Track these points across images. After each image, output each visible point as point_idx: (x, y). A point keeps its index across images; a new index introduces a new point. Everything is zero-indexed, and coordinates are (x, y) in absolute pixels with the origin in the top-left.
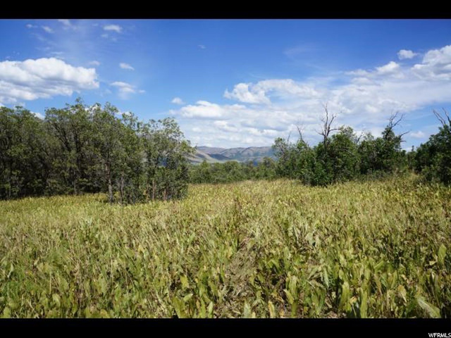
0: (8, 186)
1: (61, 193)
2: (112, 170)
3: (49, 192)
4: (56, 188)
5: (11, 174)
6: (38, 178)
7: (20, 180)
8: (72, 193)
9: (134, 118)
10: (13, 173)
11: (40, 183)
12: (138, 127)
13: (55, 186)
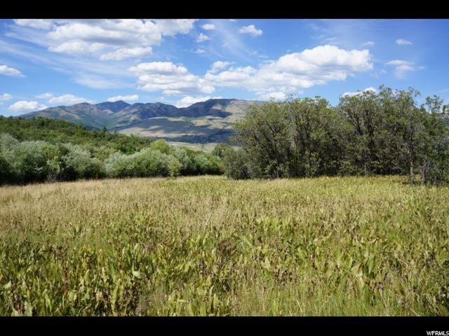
0: (308, 166)
1: (353, 174)
2: (414, 153)
3: (342, 173)
4: (348, 169)
5: (310, 156)
6: (333, 160)
7: (318, 160)
8: (363, 175)
9: (439, 101)
10: (312, 154)
11: (334, 163)
12: (444, 110)
13: (348, 167)
